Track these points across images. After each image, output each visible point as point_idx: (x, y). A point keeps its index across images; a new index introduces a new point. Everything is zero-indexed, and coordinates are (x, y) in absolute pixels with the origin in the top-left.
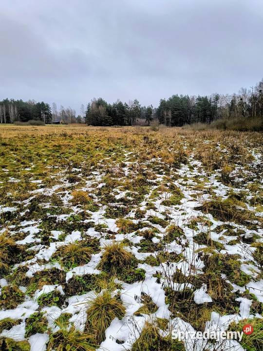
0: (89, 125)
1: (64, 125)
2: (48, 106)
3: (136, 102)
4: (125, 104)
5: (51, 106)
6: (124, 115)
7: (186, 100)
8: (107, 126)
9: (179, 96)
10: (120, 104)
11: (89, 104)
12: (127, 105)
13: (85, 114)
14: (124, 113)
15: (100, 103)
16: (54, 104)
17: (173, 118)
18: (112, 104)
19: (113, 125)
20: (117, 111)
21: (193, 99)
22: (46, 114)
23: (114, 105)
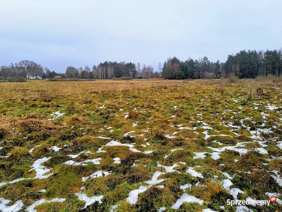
0: (165, 79)
1: (146, 79)
2: (134, 65)
3: (205, 58)
4: (196, 60)
5: (136, 65)
6: (194, 70)
7: (253, 54)
8: (180, 79)
9: (247, 51)
10: (192, 61)
11: (165, 62)
12: (197, 62)
13: (162, 71)
14: (194, 69)
15: (175, 61)
16: (139, 64)
17: (241, 71)
18: (184, 61)
19: (185, 78)
20: (189, 67)
21: (261, 53)
22: (132, 71)
23: (186, 62)
